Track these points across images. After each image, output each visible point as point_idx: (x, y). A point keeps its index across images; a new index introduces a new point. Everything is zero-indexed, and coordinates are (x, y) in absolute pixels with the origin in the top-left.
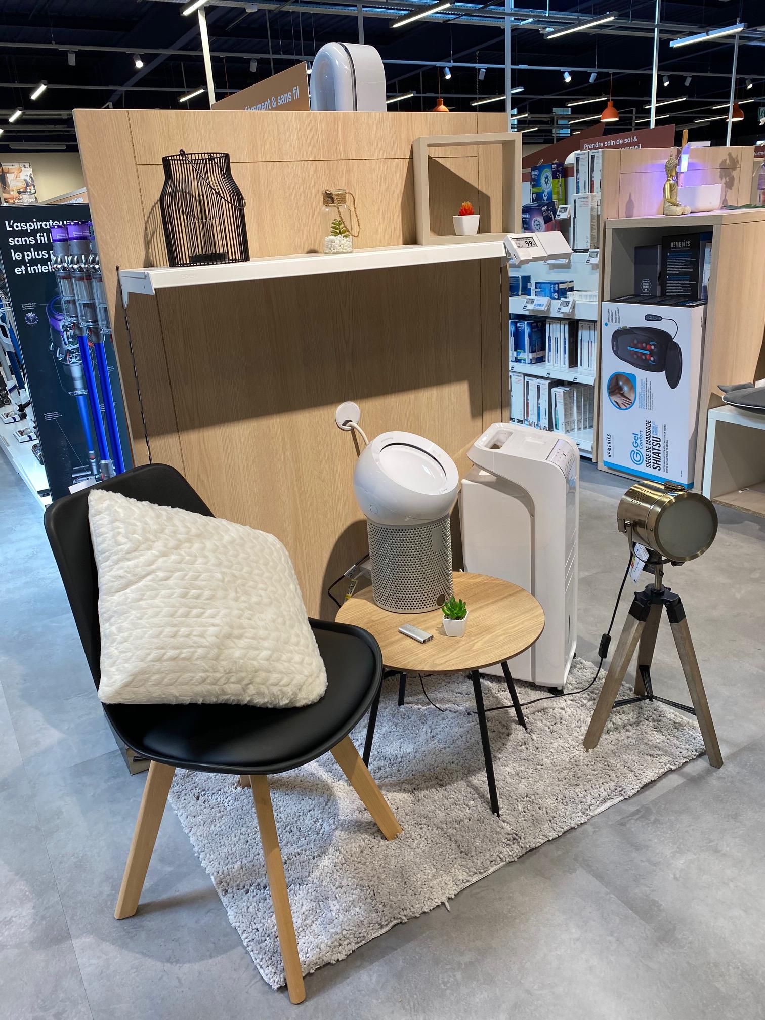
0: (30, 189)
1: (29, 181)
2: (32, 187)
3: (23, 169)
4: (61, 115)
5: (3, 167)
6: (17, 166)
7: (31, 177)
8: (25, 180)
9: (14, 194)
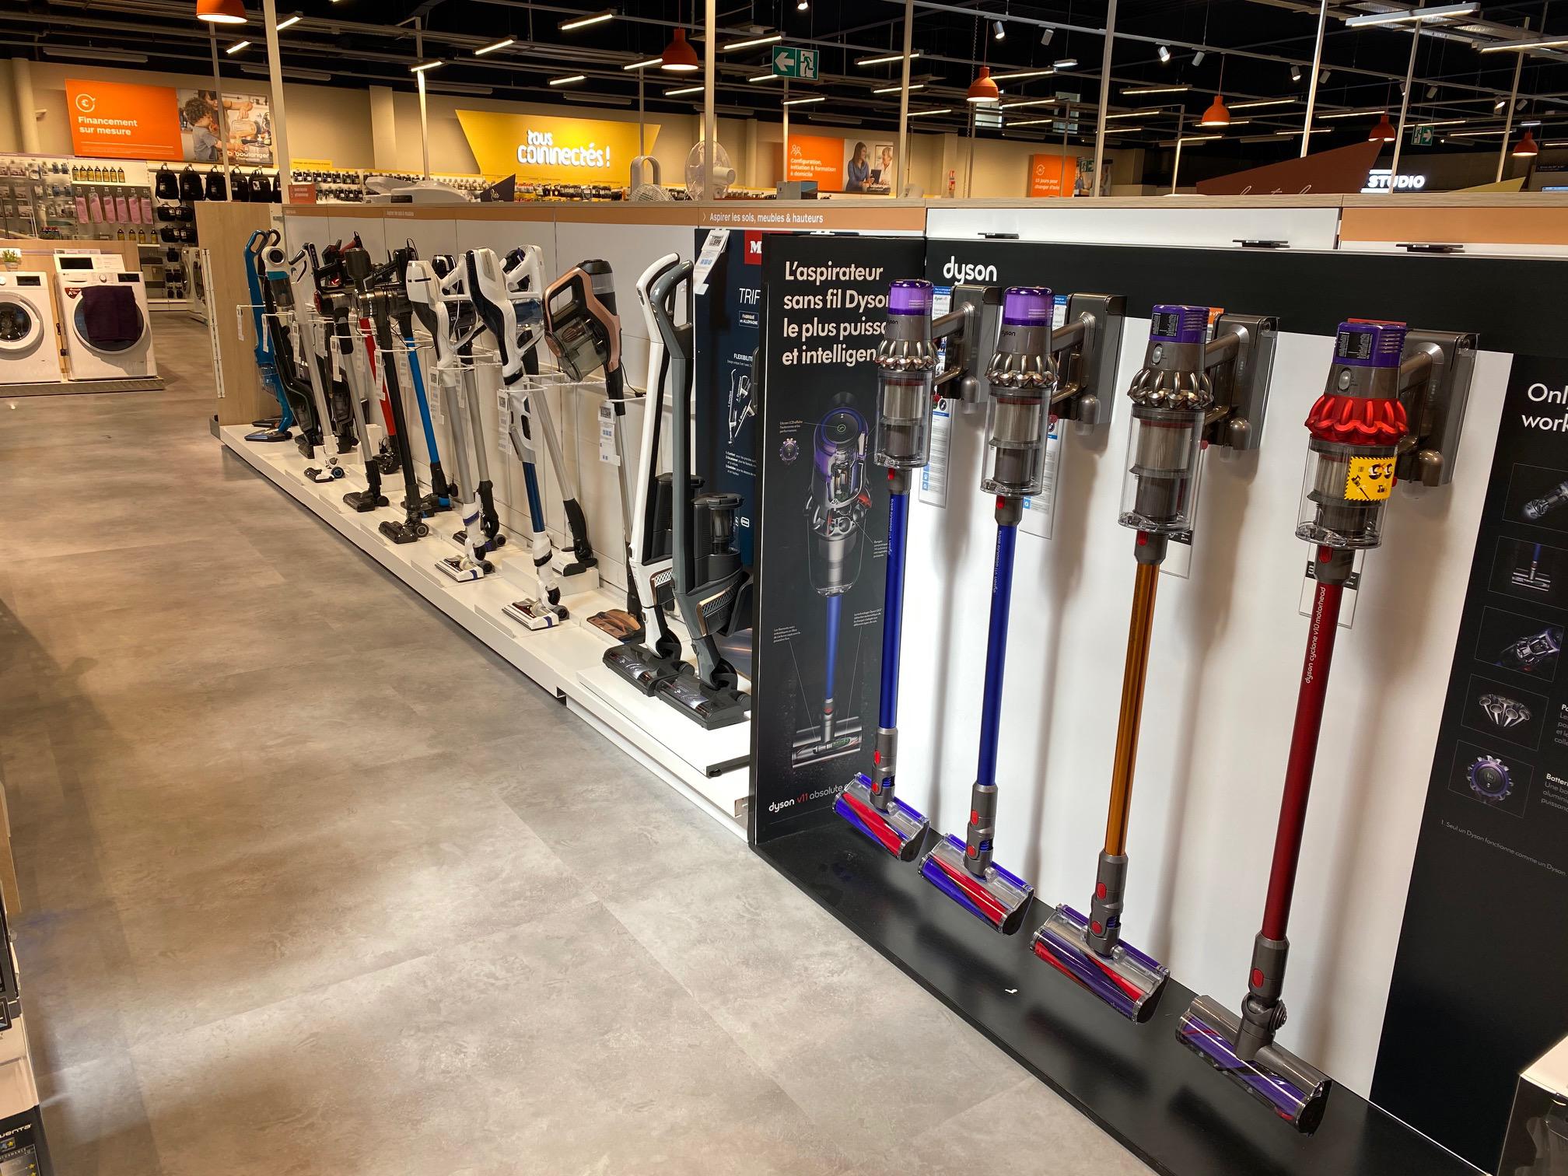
0: (263, 138)
1: (263, 125)
2: (266, 135)
3: (255, 105)
4: (330, 28)
5: (223, 99)
6: (245, 99)
7: (266, 119)
8: (256, 123)
9: (236, 142)
